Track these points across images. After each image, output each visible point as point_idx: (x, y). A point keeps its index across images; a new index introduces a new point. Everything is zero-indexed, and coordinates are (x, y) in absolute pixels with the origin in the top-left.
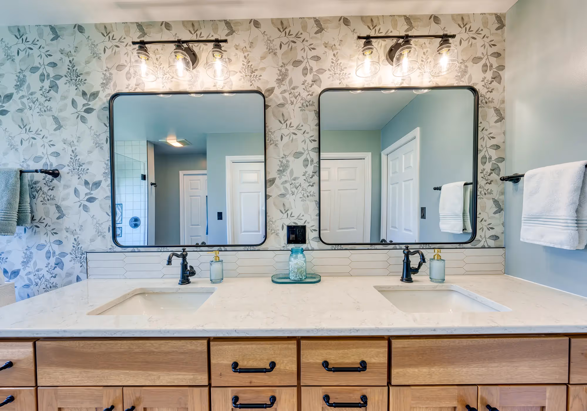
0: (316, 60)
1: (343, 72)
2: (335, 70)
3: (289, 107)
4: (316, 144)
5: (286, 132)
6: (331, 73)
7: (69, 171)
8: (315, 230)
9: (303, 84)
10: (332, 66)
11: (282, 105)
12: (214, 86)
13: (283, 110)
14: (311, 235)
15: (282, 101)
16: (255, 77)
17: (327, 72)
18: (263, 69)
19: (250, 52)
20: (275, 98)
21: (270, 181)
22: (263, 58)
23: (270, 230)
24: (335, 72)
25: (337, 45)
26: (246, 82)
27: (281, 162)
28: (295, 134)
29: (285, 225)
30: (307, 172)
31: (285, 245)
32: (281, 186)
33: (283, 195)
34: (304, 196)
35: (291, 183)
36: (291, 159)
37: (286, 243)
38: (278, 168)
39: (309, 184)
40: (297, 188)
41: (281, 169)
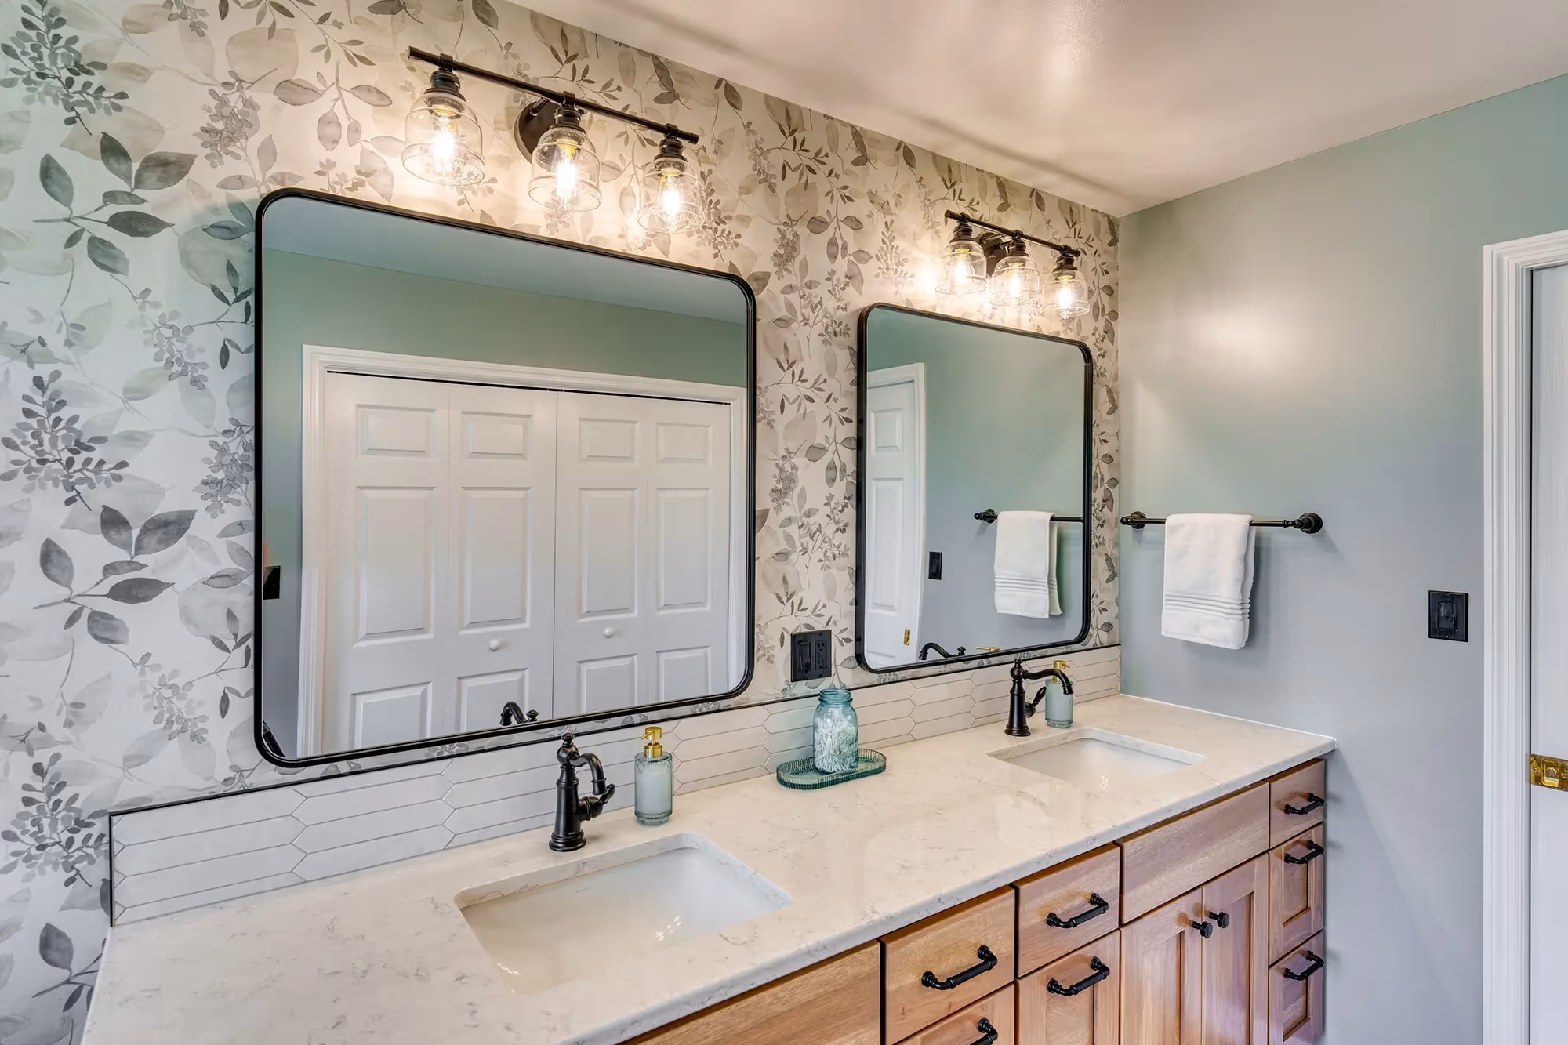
0: (854, 227)
1: (901, 268)
2: (887, 259)
3: (799, 329)
4: (851, 430)
5: (791, 391)
6: (881, 265)
7: (13, 467)
8: (848, 640)
9: (828, 279)
10: (882, 249)
11: (783, 322)
12: (622, 236)
13: (785, 334)
14: (841, 652)
15: (784, 313)
16: (725, 235)
17: (873, 262)
18: (745, 220)
19: (716, 165)
20: (772, 302)
22: (745, 190)
24: (888, 264)
25: (892, 203)
26: (704, 244)
27: (782, 470)
28: (811, 400)
29: (788, 633)
30: (832, 496)
31: (786, 687)
32: (780, 532)
33: (782, 556)
34: (827, 557)
35: (800, 524)
36: (800, 461)
37: (790, 681)
38: (773, 484)
39: (837, 527)
40: (812, 537)
41: (780, 486)
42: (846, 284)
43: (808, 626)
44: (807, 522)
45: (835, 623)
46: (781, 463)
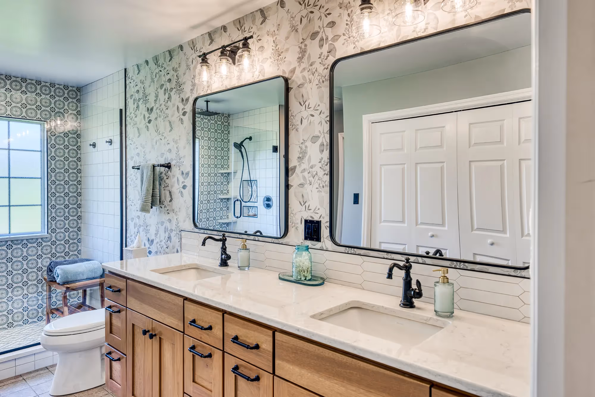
0: (331, 26)
2: (349, 33)
3: (308, 86)
5: (305, 114)
6: (346, 38)
9: (319, 58)
10: (346, 29)
11: (302, 85)
13: (303, 90)
14: (325, 232)
15: (302, 81)
16: (281, 60)
17: (342, 37)
18: (287, 50)
19: (278, 35)
20: (297, 79)
21: (292, 169)
22: (287, 38)
23: (291, 223)
24: (349, 35)
25: (351, 1)
26: (274, 67)
27: (301, 149)
28: (312, 116)
29: (303, 218)
30: (322, 158)
31: (303, 241)
32: (301, 175)
33: (302, 185)
34: (320, 187)
35: (309, 172)
36: (309, 143)
37: (304, 239)
38: (298, 155)
39: (324, 172)
40: (313, 178)
41: (301, 156)
42: (328, 56)
43: (312, 217)
44: (312, 171)
45: (323, 218)
46: (301, 145)
